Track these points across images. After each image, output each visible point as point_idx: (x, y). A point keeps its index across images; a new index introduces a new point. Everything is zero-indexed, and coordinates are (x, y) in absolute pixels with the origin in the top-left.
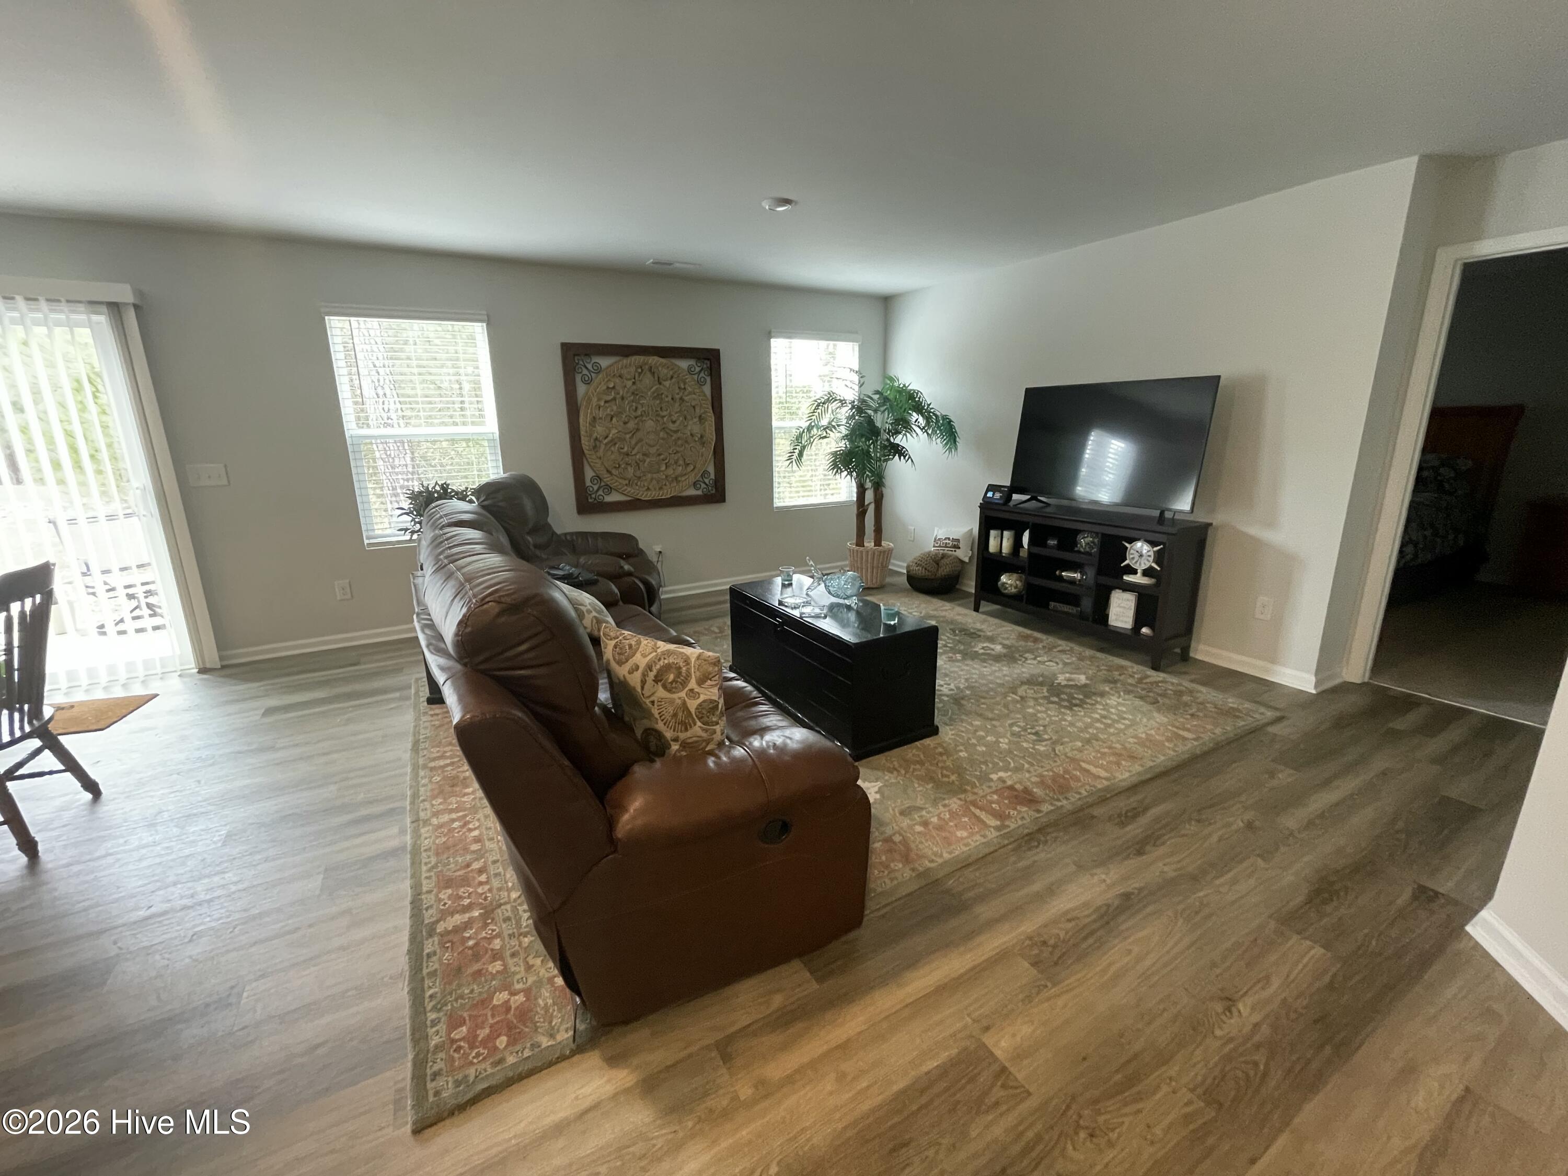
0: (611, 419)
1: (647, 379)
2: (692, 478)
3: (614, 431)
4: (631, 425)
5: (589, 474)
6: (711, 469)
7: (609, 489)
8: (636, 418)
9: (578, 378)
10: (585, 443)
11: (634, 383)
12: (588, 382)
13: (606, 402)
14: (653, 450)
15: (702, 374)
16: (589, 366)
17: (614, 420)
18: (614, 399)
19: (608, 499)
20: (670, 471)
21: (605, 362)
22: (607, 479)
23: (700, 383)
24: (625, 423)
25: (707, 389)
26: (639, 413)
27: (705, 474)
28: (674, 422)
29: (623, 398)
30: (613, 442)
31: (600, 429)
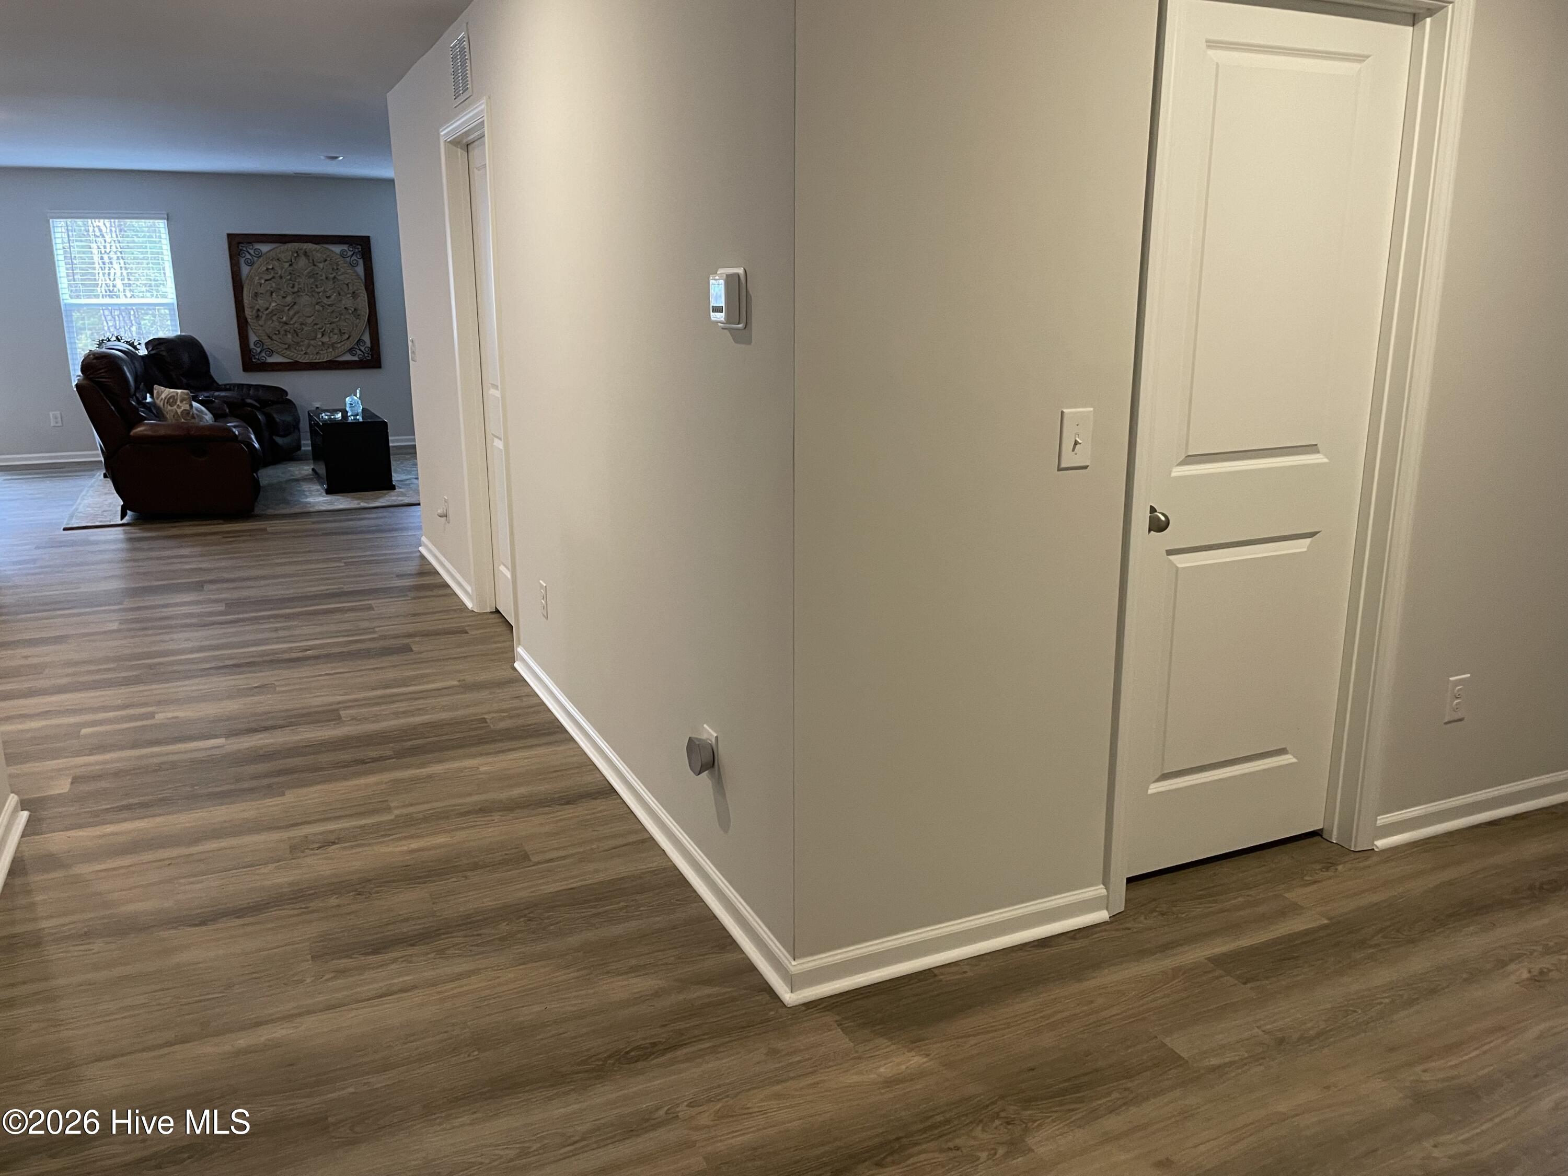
0: (272, 295)
1: (302, 262)
2: (348, 345)
3: (274, 304)
4: (289, 299)
5: (253, 338)
6: (367, 338)
7: (271, 353)
8: (294, 293)
9: (242, 261)
10: (248, 313)
11: (291, 265)
12: (250, 264)
13: (266, 280)
14: (309, 320)
15: (354, 257)
16: (252, 252)
17: (274, 294)
18: (273, 277)
19: (270, 360)
20: (326, 339)
21: (264, 248)
22: (267, 342)
23: (353, 265)
24: (284, 297)
25: (360, 269)
26: (296, 289)
27: (360, 341)
28: (328, 297)
29: (281, 277)
30: (273, 313)
31: (261, 302)
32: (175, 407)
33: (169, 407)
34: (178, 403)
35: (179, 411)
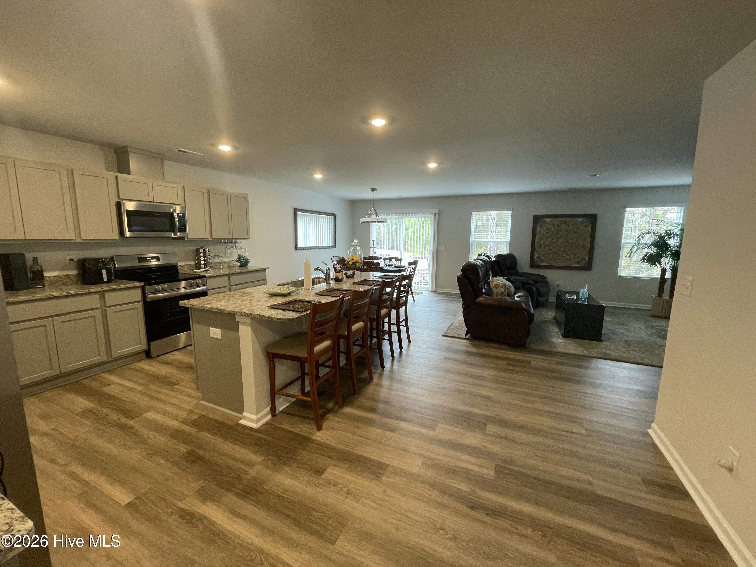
0: (547, 238)
1: (563, 226)
2: (577, 260)
3: (547, 242)
4: (554, 240)
5: (536, 255)
6: (587, 258)
7: (542, 261)
8: (557, 238)
9: (538, 225)
10: (536, 246)
11: (558, 227)
12: (541, 227)
13: (546, 233)
14: (562, 249)
15: (588, 223)
16: (542, 222)
17: (548, 239)
18: (550, 232)
19: (542, 264)
20: (567, 257)
21: (548, 220)
22: (542, 257)
23: (587, 227)
24: (552, 240)
25: (590, 229)
26: (558, 236)
27: (583, 259)
28: (572, 240)
29: (553, 232)
30: (547, 246)
31: (542, 241)
32: (498, 290)
33: (495, 289)
34: (500, 288)
35: (499, 292)
